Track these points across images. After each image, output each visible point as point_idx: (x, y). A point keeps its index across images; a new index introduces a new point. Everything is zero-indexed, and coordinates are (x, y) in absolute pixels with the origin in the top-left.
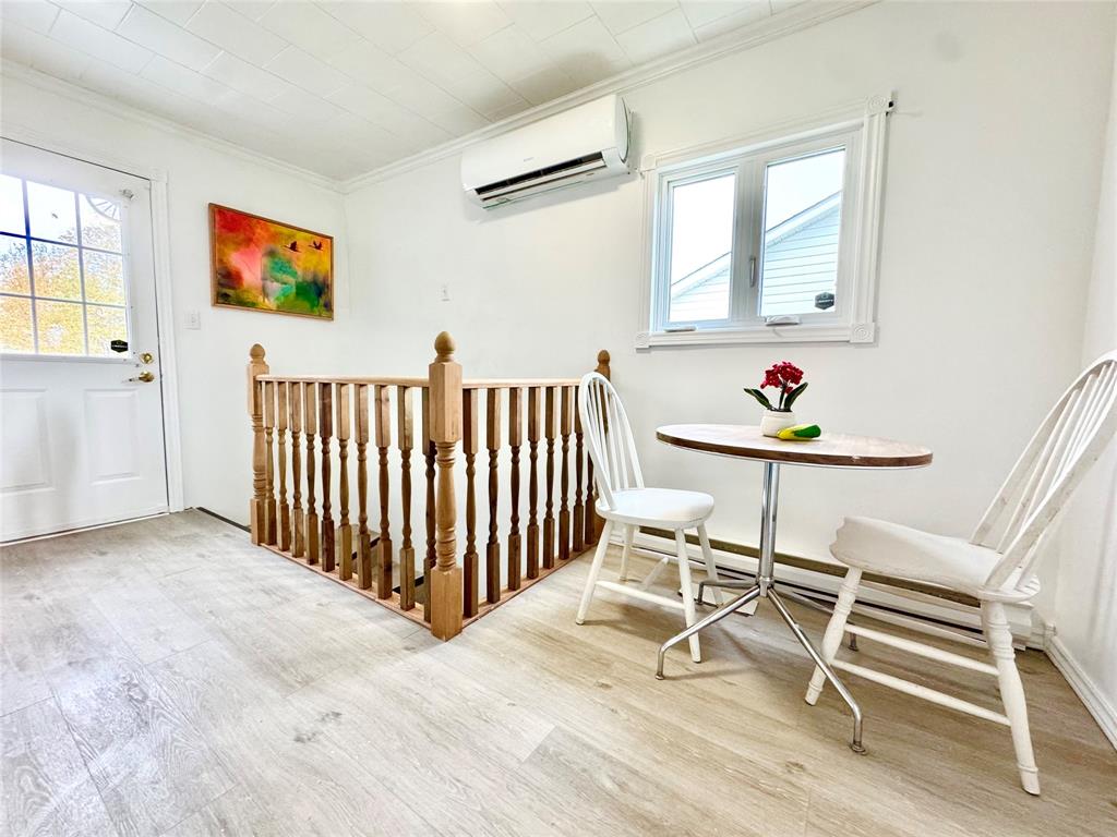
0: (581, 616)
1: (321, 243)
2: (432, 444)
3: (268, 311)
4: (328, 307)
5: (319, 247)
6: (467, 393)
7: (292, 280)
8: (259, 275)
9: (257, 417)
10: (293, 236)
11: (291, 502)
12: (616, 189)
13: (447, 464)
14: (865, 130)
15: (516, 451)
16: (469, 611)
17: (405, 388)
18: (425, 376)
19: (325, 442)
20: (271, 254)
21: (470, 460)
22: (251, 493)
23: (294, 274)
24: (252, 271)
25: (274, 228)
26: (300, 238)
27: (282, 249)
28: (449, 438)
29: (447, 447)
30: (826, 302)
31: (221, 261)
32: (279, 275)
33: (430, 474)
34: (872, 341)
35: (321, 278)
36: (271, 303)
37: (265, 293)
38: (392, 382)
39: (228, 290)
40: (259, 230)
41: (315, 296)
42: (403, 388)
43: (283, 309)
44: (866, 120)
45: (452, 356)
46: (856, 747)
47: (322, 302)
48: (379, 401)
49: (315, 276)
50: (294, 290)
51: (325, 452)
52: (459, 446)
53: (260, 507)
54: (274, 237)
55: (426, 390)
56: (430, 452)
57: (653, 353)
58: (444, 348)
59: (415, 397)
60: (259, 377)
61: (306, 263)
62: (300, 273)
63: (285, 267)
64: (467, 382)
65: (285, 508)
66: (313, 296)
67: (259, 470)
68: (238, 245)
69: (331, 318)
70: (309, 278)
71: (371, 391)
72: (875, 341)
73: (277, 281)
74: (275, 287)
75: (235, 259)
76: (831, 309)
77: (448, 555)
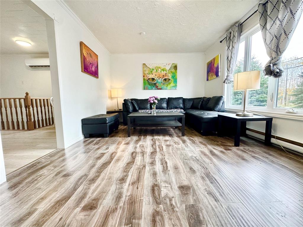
6: (32, 100)
13: (29, 108)
15: (41, 108)
16: (35, 128)
21: (33, 108)
28: (29, 105)
38: (17, 98)
42: (20, 99)
48: (15, 101)
52: (31, 106)
56: (26, 107)
58: (27, 94)
71: (12, 100)
77: (31, 120)
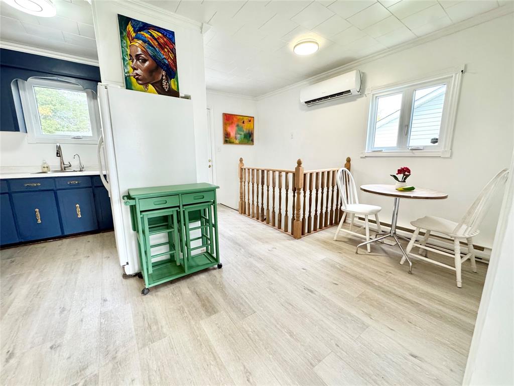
0: (335, 238)
1: (251, 119)
2: (295, 188)
3: (237, 144)
4: (252, 141)
5: (250, 121)
6: (305, 175)
7: (243, 133)
8: (234, 133)
9: (241, 178)
10: (243, 119)
11: (251, 202)
12: (356, 100)
13: (299, 194)
14: (453, 79)
15: (317, 191)
16: (303, 234)
17: (288, 173)
18: (294, 170)
19: (263, 186)
20: (238, 126)
21: (305, 193)
22: (239, 200)
23: (243, 131)
24: (233, 132)
25: (238, 117)
26: (246, 119)
27: (240, 124)
28: (300, 187)
29: (299, 189)
30: (435, 141)
31: (226, 130)
32: (239, 132)
33: (294, 196)
34: (449, 156)
35: (250, 131)
36: (237, 141)
37: (236, 138)
38: (284, 171)
39: (227, 139)
40: (234, 119)
41: (249, 138)
42: (287, 173)
43: (241, 143)
44: (454, 76)
45: (302, 165)
46: (410, 273)
47: (251, 139)
48: (280, 176)
49: (249, 130)
50: (243, 136)
51: (263, 189)
52: (302, 190)
53: (242, 204)
54: (239, 120)
55: (294, 174)
56: (294, 190)
57: (367, 159)
58: (299, 163)
59: (290, 176)
60: (242, 167)
61: (246, 127)
62: (245, 131)
63: (241, 129)
64: (305, 172)
65: (249, 204)
66: (248, 137)
67: (241, 193)
68: (230, 124)
69: (253, 144)
70: (247, 132)
71: (277, 174)
72: (451, 156)
73: (239, 134)
74: (238, 136)
75: (229, 129)
76: (436, 144)
77: (298, 217)
